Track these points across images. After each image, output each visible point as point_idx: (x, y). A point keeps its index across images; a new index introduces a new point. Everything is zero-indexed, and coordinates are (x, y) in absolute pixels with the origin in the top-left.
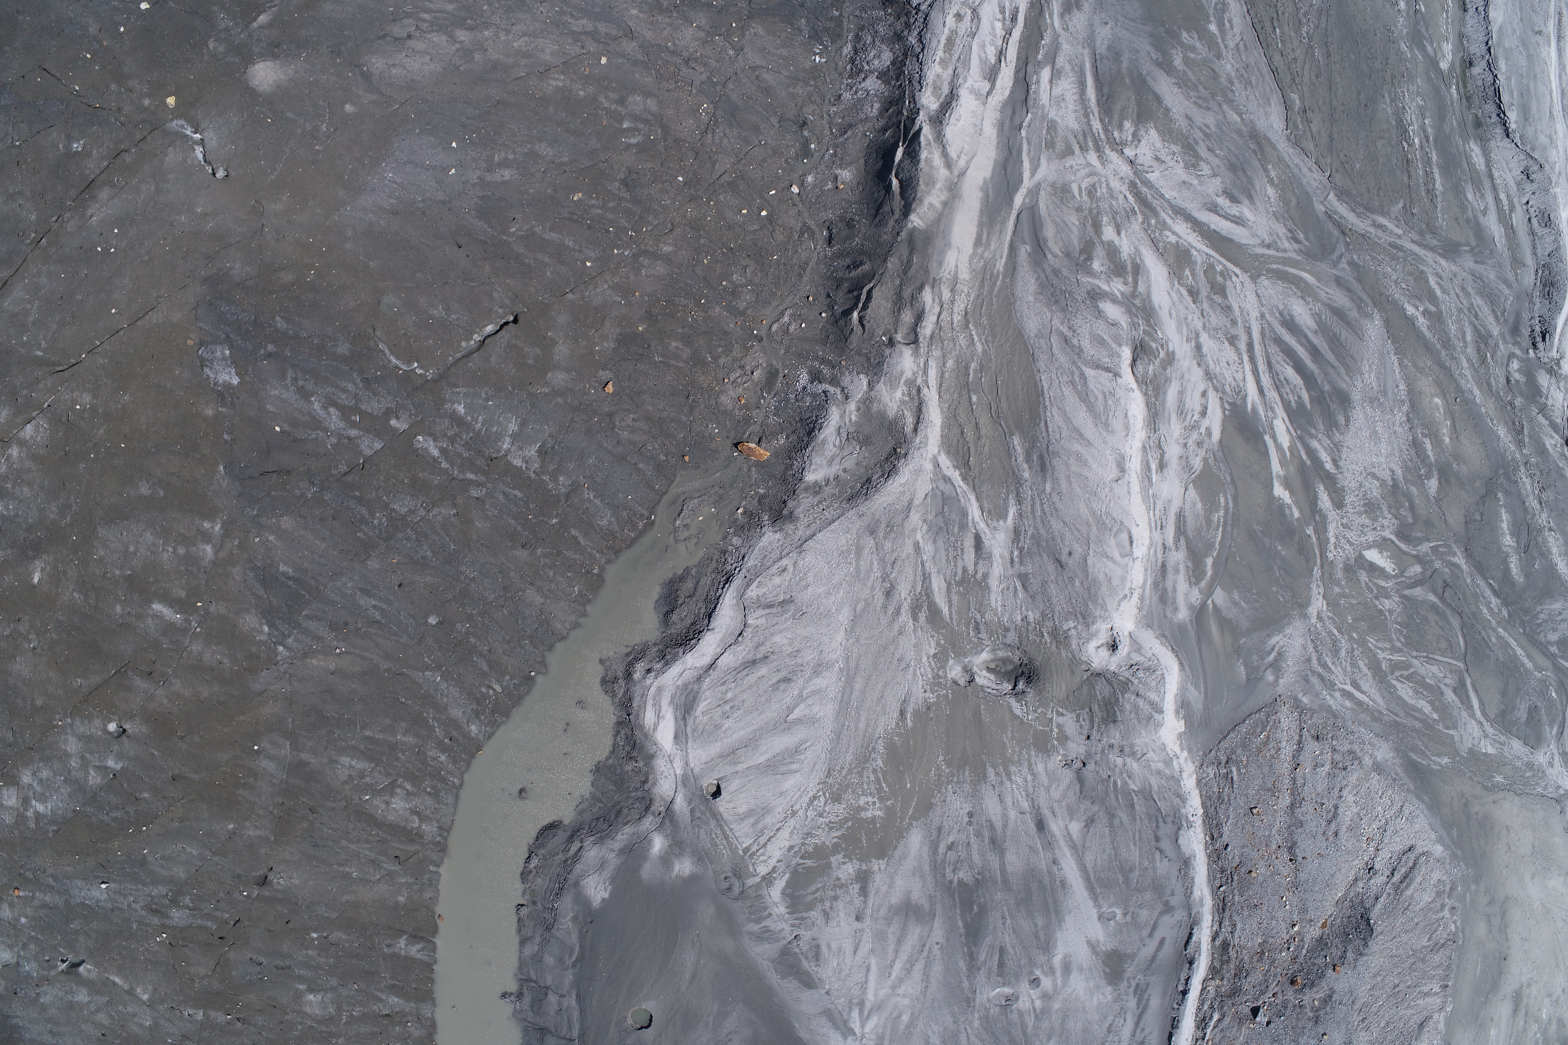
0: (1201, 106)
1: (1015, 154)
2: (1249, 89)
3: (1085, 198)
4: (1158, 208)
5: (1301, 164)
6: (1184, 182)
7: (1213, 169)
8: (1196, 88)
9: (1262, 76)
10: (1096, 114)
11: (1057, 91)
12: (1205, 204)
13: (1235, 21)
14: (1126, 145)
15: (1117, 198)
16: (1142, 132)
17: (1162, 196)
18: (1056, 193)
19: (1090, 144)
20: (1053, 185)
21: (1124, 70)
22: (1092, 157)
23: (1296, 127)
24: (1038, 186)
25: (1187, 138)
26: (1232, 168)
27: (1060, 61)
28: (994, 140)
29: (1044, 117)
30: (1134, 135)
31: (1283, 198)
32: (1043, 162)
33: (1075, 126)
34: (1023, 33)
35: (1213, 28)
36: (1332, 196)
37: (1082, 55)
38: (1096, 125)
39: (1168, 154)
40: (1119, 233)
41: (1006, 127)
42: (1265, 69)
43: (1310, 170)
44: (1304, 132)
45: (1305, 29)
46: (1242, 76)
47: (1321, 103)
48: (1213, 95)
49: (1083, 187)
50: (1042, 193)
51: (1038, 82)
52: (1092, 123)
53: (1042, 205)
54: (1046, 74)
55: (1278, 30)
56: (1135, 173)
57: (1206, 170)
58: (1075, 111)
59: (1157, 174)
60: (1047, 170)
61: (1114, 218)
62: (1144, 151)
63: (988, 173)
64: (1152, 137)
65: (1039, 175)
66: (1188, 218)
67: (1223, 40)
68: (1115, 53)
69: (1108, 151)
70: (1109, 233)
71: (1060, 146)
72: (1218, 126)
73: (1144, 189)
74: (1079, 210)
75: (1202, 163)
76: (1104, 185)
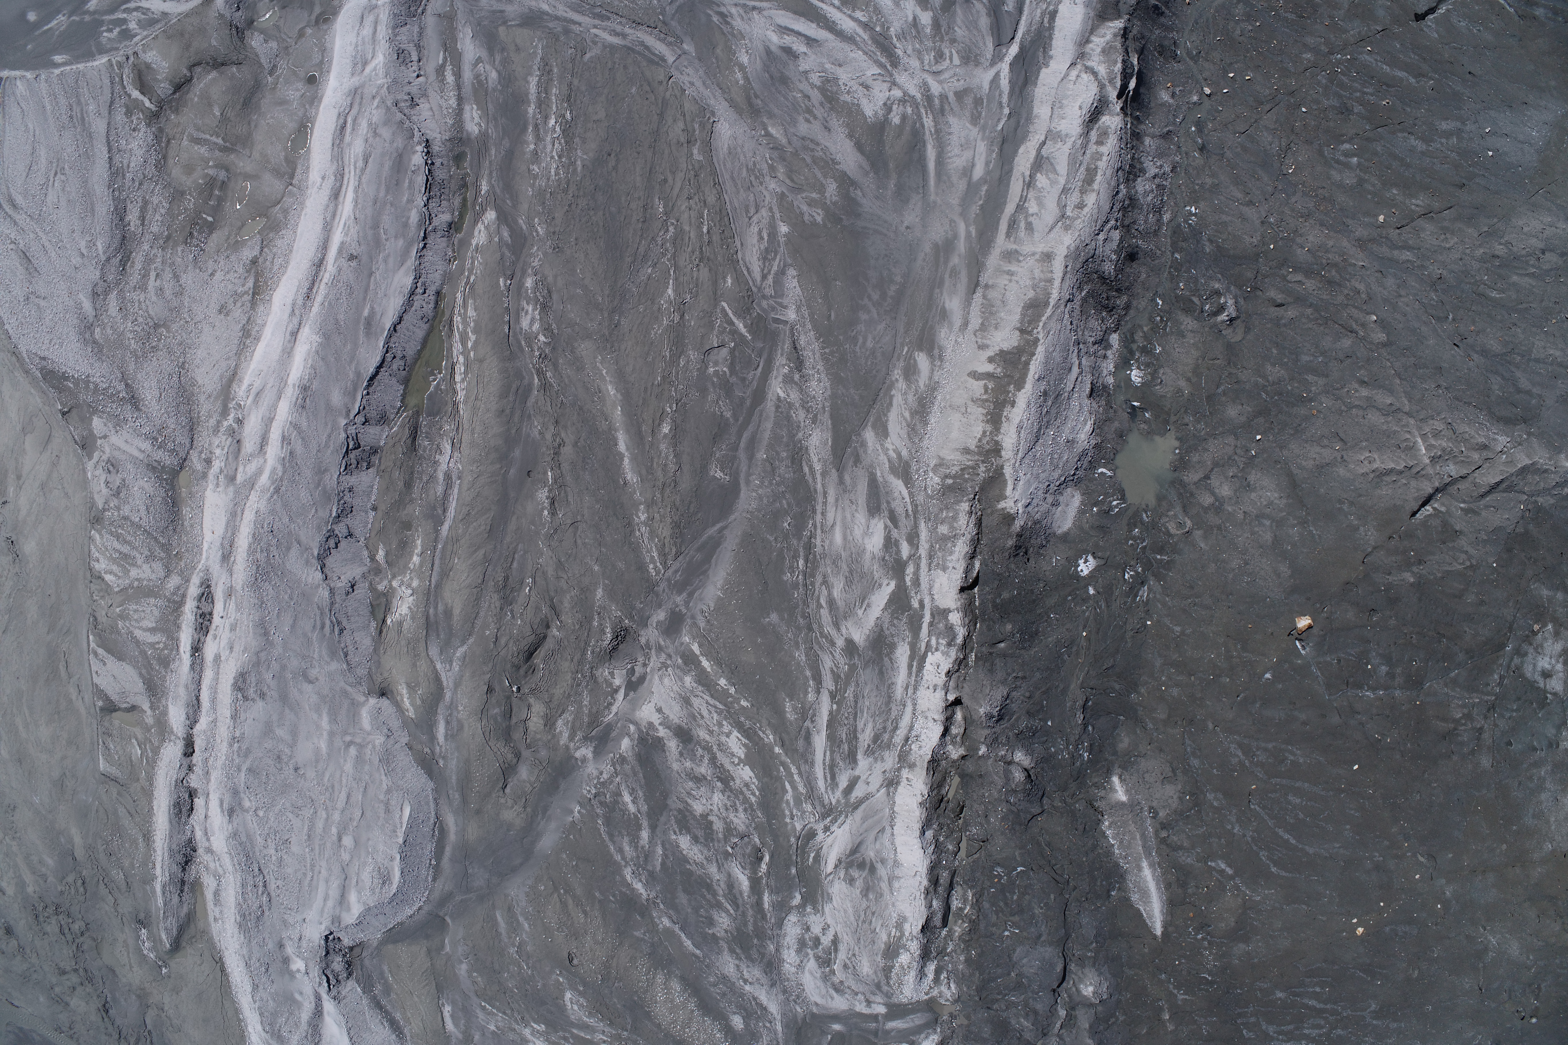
0: (812, 141)
1: (1017, 89)
2: (751, 164)
3: (947, 52)
4: (870, 42)
5: (702, 89)
6: (840, 65)
7: (807, 78)
8: (815, 160)
9: (732, 178)
10: (927, 132)
11: (968, 154)
12: (819, 46)
13: (755, 240)
14: (900, 101)
15: (914, 50)
16: (881, 113)
17: (865, 53)
18: (976, 56)
19: (937, 101)
20: (977, 64)
21: (894, 176)
22: (936, 88)
23: (702, 125)
24: (993, 63)
25: (831, 109)
26: (784, 80)
27: (962, 185)
28: (1036, 103)
29: (983, 129)
30: (890, 110)
31: (730, 52)
32: (986, 86)
33: (952, 120)
34: (1002, 212)
35: (784, 229)
36: (671, 59)
37: (937, 194)
38: (928, 122)
39: (855, 92)
40: (915, 18)
41: (1024, 115)
42: (729, 186)
43: (692, 84)
44: (693, 120)
45: (670, 234)
46: (756, 178)
47: (666, 152)
48: (796, 154)
49: (948, 61)
50: (989, 56)
51: (987, 164)
52: (932, 124)
53: (990, 45)
54: (978, 172)
55: (705, 230)
56: (891, 75)
57: (815, 78)
58: (950, 134)
59: (869, 73)
60: (983, 78)
61: (918, 32)
62: (881, 95)
63: (1044, 72)
64: (870, 109)
65: (992, 73)
66: (840, 34)
67: (773, 216)
68: (902, 195)
69: (918, 96)
70: (926, 18)
71: (969, 100)
72: (794, 122)
73: (883, 60)
74: (953, 41)
75: (819, 84)
76: (926, 62)
